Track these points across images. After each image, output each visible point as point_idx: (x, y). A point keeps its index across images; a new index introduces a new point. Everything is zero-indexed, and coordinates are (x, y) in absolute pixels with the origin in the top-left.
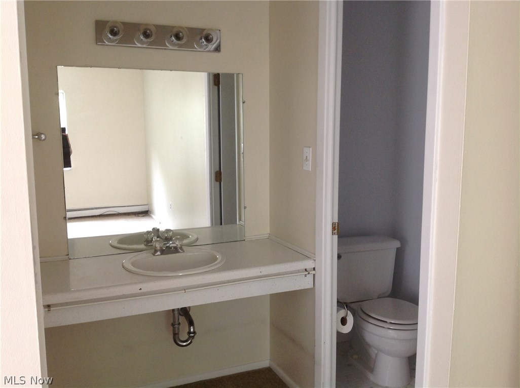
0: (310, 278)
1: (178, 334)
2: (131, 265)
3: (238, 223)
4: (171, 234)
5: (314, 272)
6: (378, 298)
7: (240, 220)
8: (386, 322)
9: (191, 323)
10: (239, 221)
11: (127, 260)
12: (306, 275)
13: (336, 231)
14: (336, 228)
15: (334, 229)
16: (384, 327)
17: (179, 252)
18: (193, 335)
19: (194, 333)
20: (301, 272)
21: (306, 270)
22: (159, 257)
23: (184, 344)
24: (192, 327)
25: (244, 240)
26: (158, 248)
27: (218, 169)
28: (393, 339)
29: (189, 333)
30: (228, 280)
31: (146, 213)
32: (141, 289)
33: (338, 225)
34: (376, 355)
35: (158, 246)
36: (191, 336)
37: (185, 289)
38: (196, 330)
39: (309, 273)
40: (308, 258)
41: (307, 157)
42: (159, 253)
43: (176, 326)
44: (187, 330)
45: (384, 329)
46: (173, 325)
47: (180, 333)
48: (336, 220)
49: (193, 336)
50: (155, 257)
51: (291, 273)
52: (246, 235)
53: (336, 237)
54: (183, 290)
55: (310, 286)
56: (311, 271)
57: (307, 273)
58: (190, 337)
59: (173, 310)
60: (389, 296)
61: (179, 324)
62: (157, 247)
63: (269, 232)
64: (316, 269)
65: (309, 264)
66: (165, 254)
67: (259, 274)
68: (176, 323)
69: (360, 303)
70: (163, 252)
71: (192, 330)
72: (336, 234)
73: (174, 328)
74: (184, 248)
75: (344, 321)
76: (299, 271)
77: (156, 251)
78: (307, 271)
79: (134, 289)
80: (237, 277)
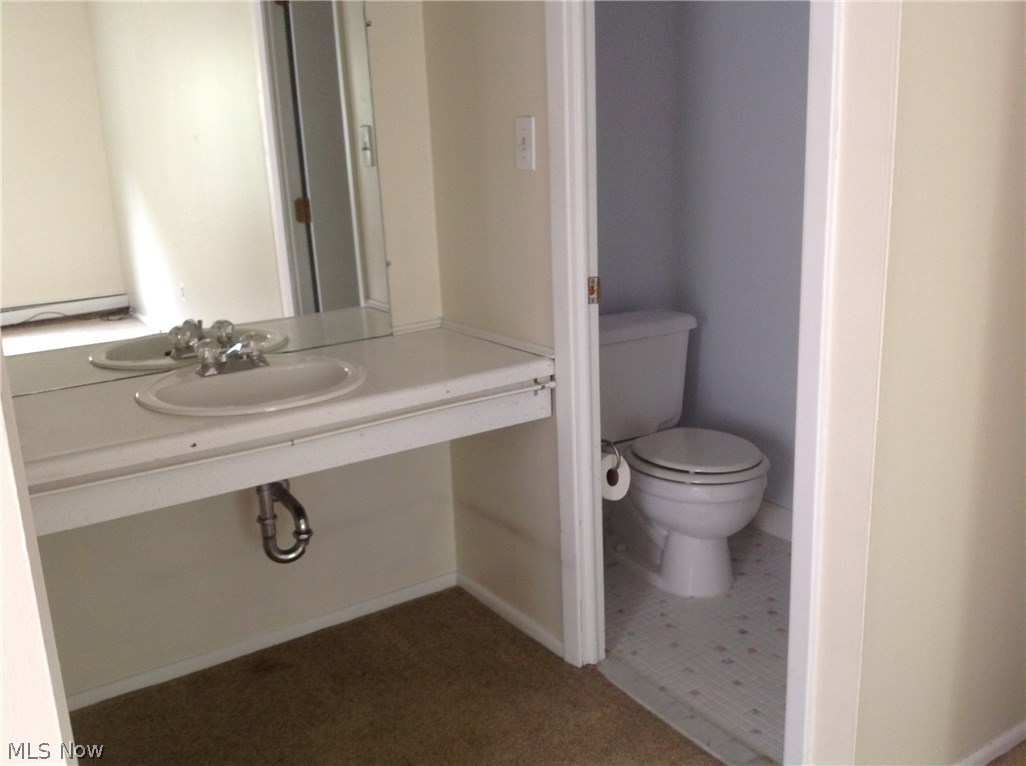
0: (544, 397)
1: (273, 537)
2: (155, 399)
3: (363, 303)
4: (229, 330)
5: (552, 384)
6: (658, 431)
7: (367, 296)
8: (687, 472)
9: (299, 512)
10: (366, 301)
11: (144, 390)
12: (536, 392)
13: (595, 296)
14: (595, 288)
15: (591, 290)
16: (683, 483)
17: (259, 366)
18: (305, 536)
19: (308, 532)
20: (527, 387)
21: (536, 381)
22: (215, 382)
23: (292, 556)
24: (302, 521)
25: (391, 335)
26: (210, 360)
27: (299, 195)
28: (702, 503)
29: (298, 532)
30: (383, 414)
31: (124, 313)
32: (194, 445)
33: (599, 283)
34: (667, 539)
35: (208, 354)
36: (302, 538)
37: (291, 439)
38: (311, 527)
39: (543, 387)
40: (538, 356)
41: (524, 139)
42: (212, 371)
43: (267, 522)
44: (293, 529)
45: (683, 486)
46: (261, 520)
47: (277, 536)
48: (595, 273)
49: (307, 540)
50: (204, 381)
51: (506, 389)
52: (394, 324)
53: (595, 308)
54: (288, 441)
55: (546, 413)
56: (546, 382)
57: (539, 387)
58: (300, 541)
59: (259, 489)
60: (678, 425)
61: (275, 517)
62: (207, 359)
63: (440, 315)
64: (556, 376)
65: (542, 369)
66: (227, 373)
67: (446, 396)
68: (268, 515)
69: (629, 443)
70: (222, 368)
71: (303, 527)
72: (596, 301)
73: (264, 528)
74: (267, 357)
75: (612, 477)
76: (522, 385)
77: (205, 367)
78: (539, 384)
79: (179, 445)
80: (401, 405)
